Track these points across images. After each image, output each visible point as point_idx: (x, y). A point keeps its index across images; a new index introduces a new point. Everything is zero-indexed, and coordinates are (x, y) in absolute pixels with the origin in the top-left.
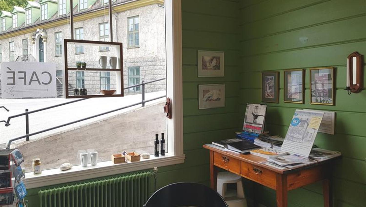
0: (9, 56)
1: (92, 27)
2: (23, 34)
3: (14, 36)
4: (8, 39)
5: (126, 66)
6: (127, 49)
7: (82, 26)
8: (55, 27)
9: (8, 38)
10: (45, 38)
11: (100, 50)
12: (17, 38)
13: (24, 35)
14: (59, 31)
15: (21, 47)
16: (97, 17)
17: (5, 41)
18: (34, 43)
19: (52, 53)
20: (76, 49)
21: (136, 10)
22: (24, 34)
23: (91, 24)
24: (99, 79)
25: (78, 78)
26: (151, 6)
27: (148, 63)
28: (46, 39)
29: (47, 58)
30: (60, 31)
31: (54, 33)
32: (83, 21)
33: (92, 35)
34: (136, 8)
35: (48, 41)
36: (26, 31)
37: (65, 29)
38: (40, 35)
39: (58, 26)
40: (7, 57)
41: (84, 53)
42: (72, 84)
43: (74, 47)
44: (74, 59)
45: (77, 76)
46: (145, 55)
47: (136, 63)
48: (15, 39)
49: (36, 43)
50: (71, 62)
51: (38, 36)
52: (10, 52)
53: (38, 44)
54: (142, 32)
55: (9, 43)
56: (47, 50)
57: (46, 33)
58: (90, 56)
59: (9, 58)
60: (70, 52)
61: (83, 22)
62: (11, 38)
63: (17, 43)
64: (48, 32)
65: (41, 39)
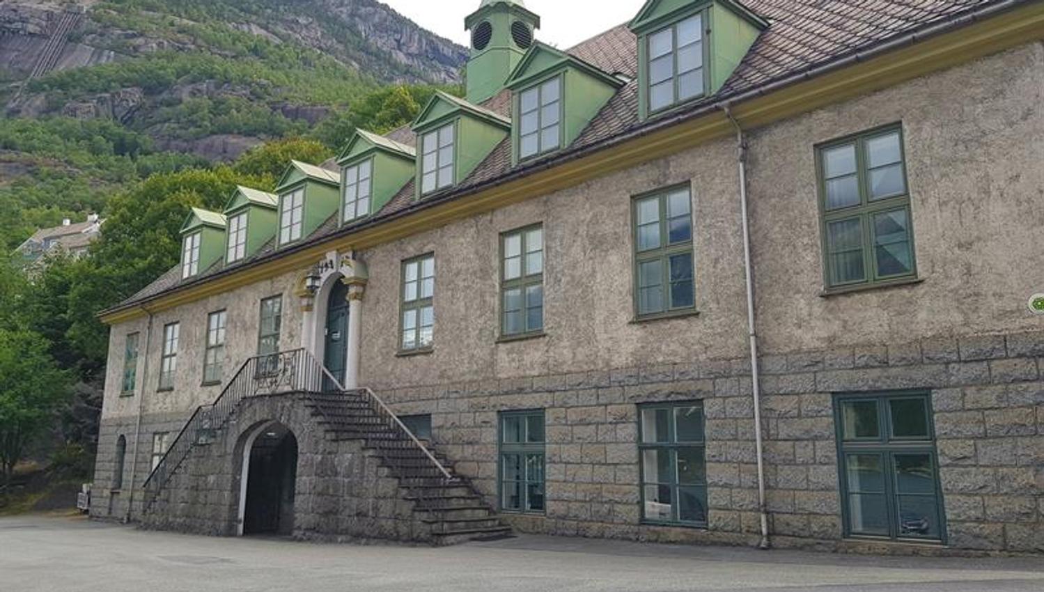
0: (202, 365)
1: (595, 216)
2: (267, 279)
3: (231, 290)
4: (205, 301)
5: (821, 388)
6: (826, 297)
7: (537, 220)
8: (401, 237)
9: (205, 297)
10: (355, 284)
11: (638, 316)
12: (239, 296)
13: (269, 282)
14: (421, 249)
15: (253, 326)
16: (624, 168)
17: (194, 310)
18: (309, 308)
19: (387, 341)
20: (502, 319)
21: (879, 97)
22: (271, 278)
23: (587, 206)
24: (634, 453)
25: (505, 449)
26: (998, 64)
27: (994, 364)
28: (360, 290)
29: (360, 363)
30: (426, 250)
31: (397, 261)
32: (544, 198)
33: (595, 248)
34: (881, 90)
35: (371, 294)
36: (283, 264)
37: (452, 241)
38: (337, 273)
39: (420, 232)
40: (193, 369)
41: (544, 336)
42: (474, 478)
43: (493, 312)
44: (492, 364)
45: (501, 438)
46: (966, 324)
47: (893, 371)
48: (231, 300)
49: (316, 307)
50: (475, 377)
51: (329, 278)
52: (208, 348)
53: (325, 311)
54: (933, 201)
55: (206, 315)
56: (364, 332)
57: (364, 264)
58: (579, 344)
59: (201, 370)
60: (474, 333)
61: (546, 202)
62: (216, 298)
63: (239, 315)
64: (372, 261)
65: (338, 290)
